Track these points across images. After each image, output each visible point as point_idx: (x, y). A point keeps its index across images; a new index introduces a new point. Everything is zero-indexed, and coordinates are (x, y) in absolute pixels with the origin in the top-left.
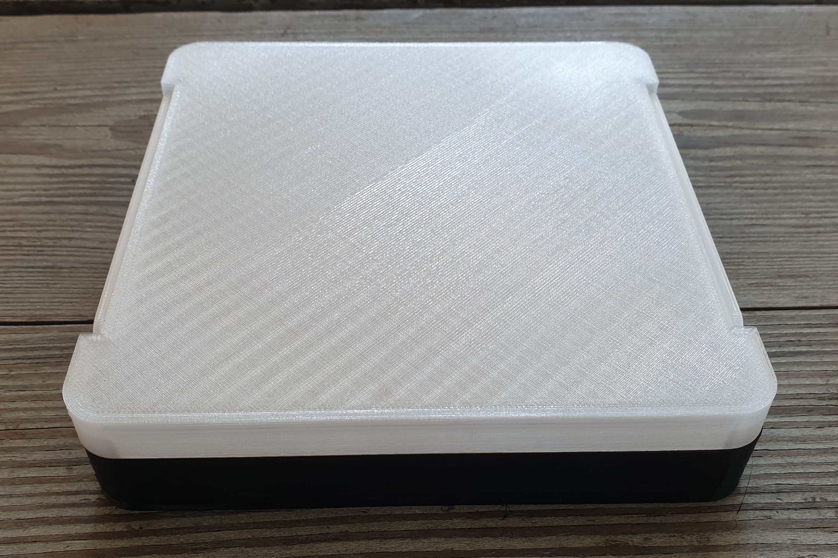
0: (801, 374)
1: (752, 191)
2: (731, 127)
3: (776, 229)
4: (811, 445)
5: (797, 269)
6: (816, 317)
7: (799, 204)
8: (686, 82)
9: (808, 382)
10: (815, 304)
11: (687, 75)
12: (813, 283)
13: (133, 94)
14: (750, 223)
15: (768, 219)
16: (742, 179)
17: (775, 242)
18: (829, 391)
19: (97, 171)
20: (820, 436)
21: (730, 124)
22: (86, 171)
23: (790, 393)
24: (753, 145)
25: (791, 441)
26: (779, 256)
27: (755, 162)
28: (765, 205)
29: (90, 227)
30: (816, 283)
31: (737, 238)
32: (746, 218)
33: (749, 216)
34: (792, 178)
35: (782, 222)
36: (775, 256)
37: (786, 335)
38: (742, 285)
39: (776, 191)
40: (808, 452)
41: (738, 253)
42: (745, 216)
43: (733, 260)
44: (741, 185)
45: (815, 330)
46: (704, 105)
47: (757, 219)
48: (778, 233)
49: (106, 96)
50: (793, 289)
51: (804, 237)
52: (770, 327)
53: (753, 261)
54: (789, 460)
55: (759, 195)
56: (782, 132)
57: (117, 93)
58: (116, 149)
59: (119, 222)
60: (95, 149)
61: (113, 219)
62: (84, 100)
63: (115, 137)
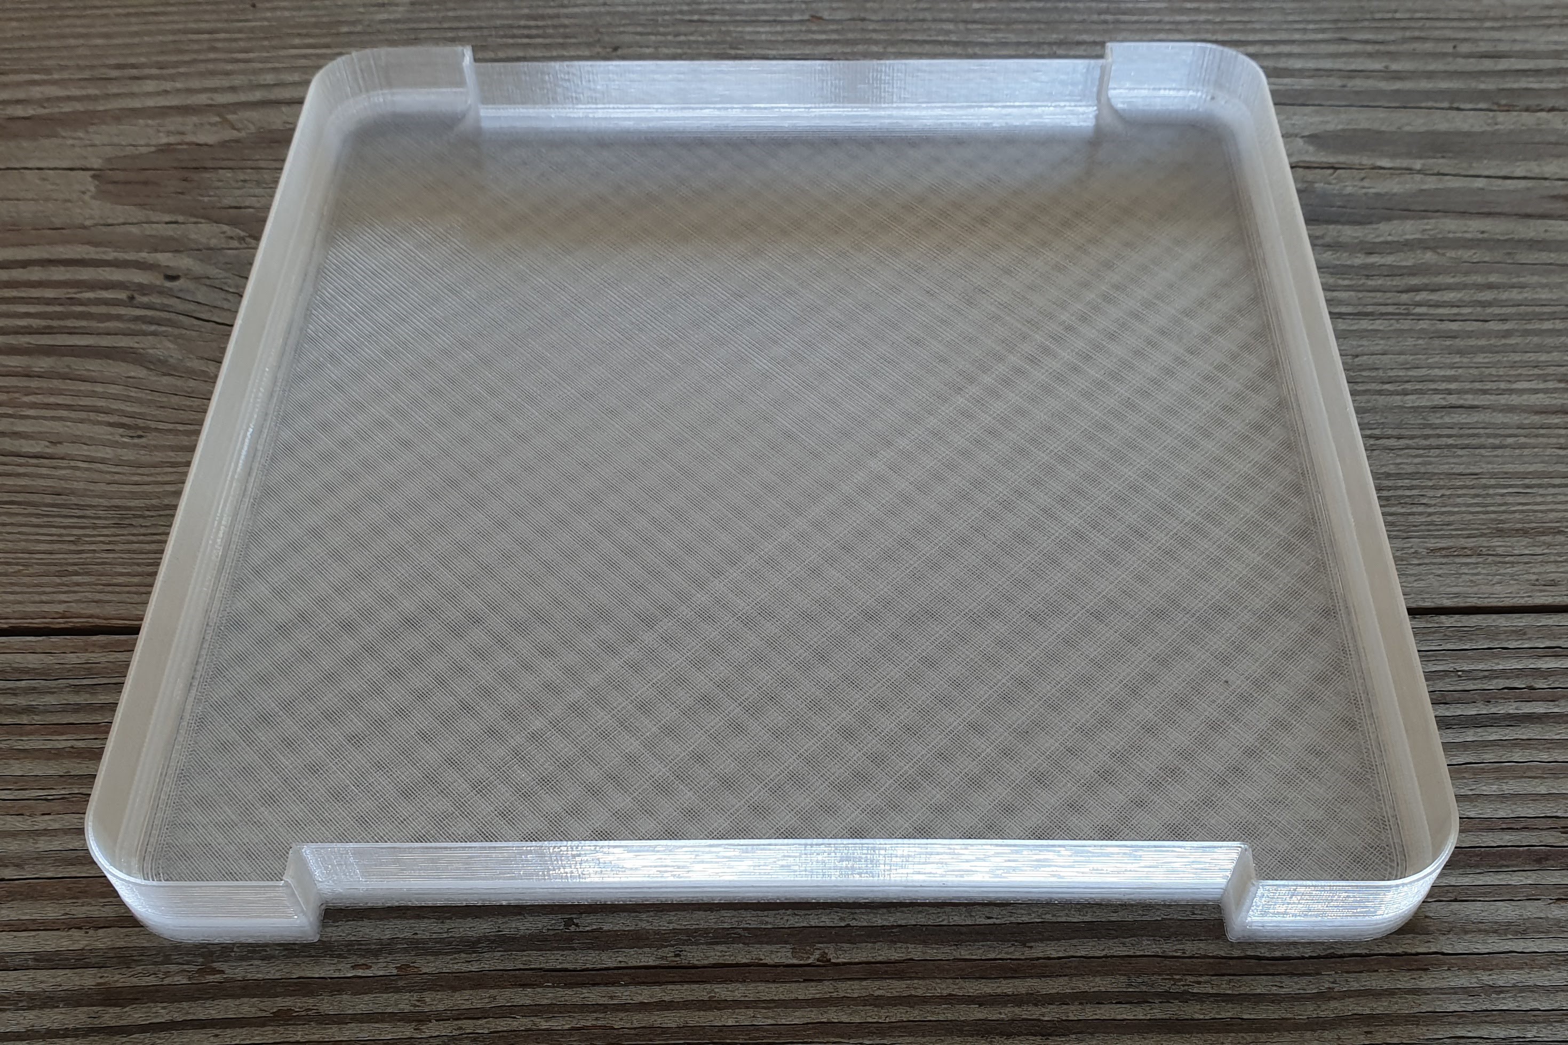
0: (1529, 768)
1: (1454, 326)
2: (1419, 172)
3: (1500, 418)
4: (1539, 942)
5: (1540, 515)
7: (1555, 356)
8: (1328, 64)
9: (1543, 790)
11: (1332, 48)
13: (149, 94)
14: (1444, 403)
15: (1485, 392)
16: (1435, 297)
17: (1495, 447)
19: (59, 274)
20: (1559, 921)
21: (1418, 165)
22: (36, 274)
23: (1501, 814)
24: (1463, 214)
25: (1495, 932)
26: (1502, 482)
27: (1466, 254)
28: (1480, 359)
29: (33, 406)
31: (1412, 437)
32: (1436, 391)
33: (1444, 386)
34: (1545, 295)
35: (1515, 400)
36: (1493, 482)
37: (1503, 674)
38: (1416, 552)
39: (1507, 326)
40: (1530, 960)
41: (1411, 476)
42: (1433, 386)
43: (1400, 492)
44: (1432, 311)
46: (1363, 120)
47: (1459, 392)
48: (1505, 426)
49: (88, 98)
50: (1526, 563)
51: (1560, 436)
52: (1470, 653)
53: (1443, 496)
54: (1486, 978)
55: (1470, 335)
56: (1530, 183)
57: (115, 91)
58: (102, 222)
59: (93, 394)
60: (57, 222)
61: (82, 388)
62: (45, 108)
63: (101, 194)
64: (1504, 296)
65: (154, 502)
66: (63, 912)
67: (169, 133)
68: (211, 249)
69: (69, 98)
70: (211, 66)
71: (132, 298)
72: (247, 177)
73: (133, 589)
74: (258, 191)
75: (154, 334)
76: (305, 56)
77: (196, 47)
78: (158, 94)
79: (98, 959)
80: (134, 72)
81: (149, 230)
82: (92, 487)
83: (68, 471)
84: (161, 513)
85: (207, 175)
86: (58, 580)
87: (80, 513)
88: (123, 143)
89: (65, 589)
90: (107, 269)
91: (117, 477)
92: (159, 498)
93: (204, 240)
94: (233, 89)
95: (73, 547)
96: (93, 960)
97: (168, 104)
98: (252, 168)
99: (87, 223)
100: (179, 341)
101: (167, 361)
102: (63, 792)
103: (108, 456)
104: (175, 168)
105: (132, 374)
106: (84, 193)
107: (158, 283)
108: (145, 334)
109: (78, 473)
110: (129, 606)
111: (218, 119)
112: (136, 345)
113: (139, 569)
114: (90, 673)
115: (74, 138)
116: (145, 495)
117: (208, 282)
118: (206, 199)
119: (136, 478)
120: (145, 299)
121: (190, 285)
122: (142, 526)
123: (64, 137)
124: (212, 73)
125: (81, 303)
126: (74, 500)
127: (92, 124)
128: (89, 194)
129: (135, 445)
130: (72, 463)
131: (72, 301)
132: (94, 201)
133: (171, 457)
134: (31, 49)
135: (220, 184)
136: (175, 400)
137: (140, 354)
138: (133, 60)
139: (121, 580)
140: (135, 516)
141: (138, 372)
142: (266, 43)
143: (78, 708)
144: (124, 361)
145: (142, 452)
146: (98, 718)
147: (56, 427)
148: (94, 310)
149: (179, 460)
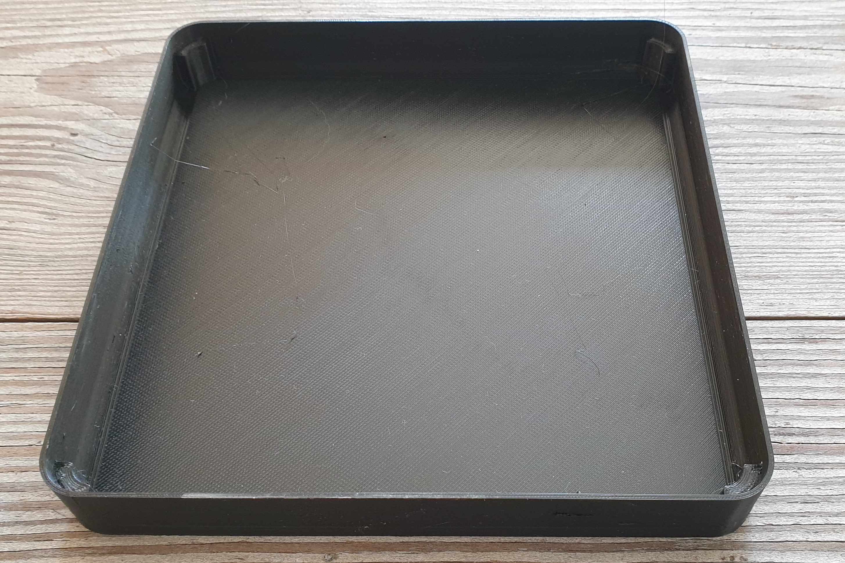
1: (735, 166)
2: (725, 82)
3: (753, 216)
5: (769, 268)
6: (778, 330)
7: (787, 183)
8: (683, 22)
10: (781, 314)
11: (686, 13)
12: (782, 286)
15: (747, 202)
16: (726, 151)
17: (749, 232)
21: (725, 78)
24: (746, 105)
26: (750, 250)
27: (745, 127)
28: (746, 184)
30: (786, 286)
33: (726, 199)
34: (784, 150)
35: (762, 207)
36: (746, 250)
39: (762, 167)
44: (724, 158)
45: (774, 347)
46: (699, 53)
47: (733, 202)
48: (756, 221)
50: (759, 293)
51: (784, 226)
55: (742, 171)
56: (784, 88)
57: (49, 33)
58: (39, 104)
59: (32, 196)
60: (16, 104)
61: (26, 193)
62: (12, 42)
63: (40, 89)
64: (763, 150)
65: (59, 253)
66: (5, 464)
67: (76, 56)
68: (95, 119)
69: (25, 37)
70: (99, 20)
71: (53, 145)
72: (114, 81)
73: (47, 299)
74: (120, 88)
75: (64, 165)
76: (148, 15)
77: (92, 9)
78: (71, 35)
79: (21, 487)
80: (59, 23)
81: (63, 109)
82: (28, 245)
83: (17, 237)
84: (63, 259)
85: (94, 80)
86: (9, 294)
87: (22, 259)
88: (52, 62)
89: (14, 298)
90: (41, 129)
91: (41, 240)
92: (62, 251)
93: (91, 115)
94: (109, 33)
95: (18, 277)
96: (19, 488)
97: (76, 41)
98: (118, 76)
99: (32, 105)
100: (76, 168)
101: (69, 179)
102: (7, 403)
103: (37, 229)
104: (78, 75)
105: (52, 186)
106: (31, 88)
107: (66, 137)
108: (59, 164)
109: (22, 238)
110: (45, 308)
111: (101, 49)
112: (54, 171)
113: (51, 288)
114: (24, 343)
115: (27, 59)
116: (56, 250)
117: (92, 137)
118: (93, 92)
119: (51, 241)
120: (60, 146)
121: (83, 138)
122: (53, 266)
123: (22, 58)
124: (100, 24)
125: (27, 148)
126: (19, 252)
127: (37, 51)
128: (33, 89)
129: (52, 223)
130: (20, 233)
131: (23, 147)
132: (35, 93)
133: (69, 230)
134: (6, 10)
135: (101, 84)
136: (72, 199)
137: (56, 175)
138: (58, 17)
139: (41, 294)
140: (50, 261)
141: (55, 185)
142: (128, 8)
143: (17, 360)
144: (48, 179)
145: (55, 227)
146: (26, 365)
147: (12, 213)
148: (33, 151)
149: (74, 231)
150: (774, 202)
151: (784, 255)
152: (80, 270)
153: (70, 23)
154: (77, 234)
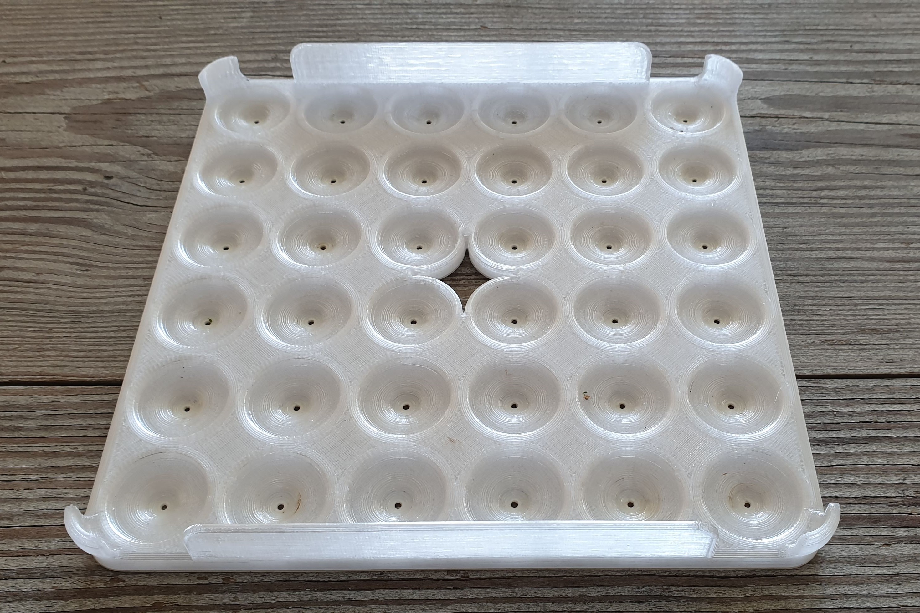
0: (872, 468)
1: (843, 211)
2: (827, 120)
3: (866, 264)
4: (872, 569)
5: (886, 321)
6: (901, 389)
7: (900, 228)
8: (777, 56)
9: (879, 481)
10: (902, 371)
11: (780, 47)
12: (902, 341)
14: (834, 256)
15: (858, 249)
16: (832, 193)
17: (862, 282)
18: (904, 493)
20: (885, 557)
21: (826, 115)
22: (30, 175)
24: (851, 145)
25: (848, 562)
26: (865, 302)
27: (852, 168)
28: (856, 230)
30: (907, 341)
31: (815, 276)
32: (830, 249)
33: (834, 245)
34: (896, 193)
35: (875, 254)
36: (860, 302)
37: (860, 413)
38: (813, 342)
39: (873, 211)
40: (867, 579)
41: (813, 298)
42: (828, 246)
43: (806, 308)
44: (830, 202)
45: (897, 407)
46: (796, 89)
47: (843, 249)
48: (869, 269)
50: (877, 349)
51: (900, 275)
52: (841, 401)
53: (831, 309)
54: (841, 589)
55: (851, 216)
56: (890, 127)
57: (79, 67)
58: (69, 144)
59: (61, 245)
60: (43, 144)
61: (55, 242)
62: (38, 77)
63: (69, 128)
64: (873, 193)
65: (94, 308)
66: (34, 546)
67: (110, 93)
68: (131, 161)
69: (53, 72)
70: (134, 53)
71: (85, 189)
72: (153, 119)
73: (81, 359)
74: (159, 127)
75: (97, 210)
76: (189, 48)
77: (126, 42)
78: (104, 69)
79: (53, 573)
80: (90, 56)
81: (96, 149)
82: (58, 299)
83: (46, 290)
84: (98, 315)
85: (131, 118)
86: (37, 354)
87: (51, 314)
88: (83, 98)
89: (42, 359)
90: (71, 172)
91: (73, 294)
92: (96, 306)
93: (128, 156)
94: (147, 67)
95: (47, 335)
96: (51, 574)
97: (108, 75)
98: (156, 114)
99: (61, 145)
100: (111, 215)
101: (104, 226)
102: (36, 476)
103: (68, 282)
104: (112, 113)
105: (84, 234)
106: (59, 127)
107: (100, 180)
108: (92, 210)
109: (51, 292)
110: (78, 369)
111: (137, 84)
112: (87, 217)
113: (84, 348)
114: (54, 408)
115: (54, 95)
116: (90, 305)
117: (129, 180)
118: (130, 131)
119: (85, 295)
120: (93, 190)
121: (119, 182)
122: (86, 323)
123: (49, 95)
124: (136, 57)
125: (56, 192)
126: (48, 307)
127: (66, 87)
128: (62, 128)
129: (85, 275)
130: (48, 286)
131: (51, 191)
132: (64, 132)
133: (104, 282)
134: (31, 42)
135: (138, 123)
136: (108, 249)
137: (89, 222)
138: (89, 49)
139: (74, 354)
140: (83, 317)
141: (88, 233)
142: (167, 40)
143: (47, 428)
144: (79, 226)
145: (88, 280)
146: (58, 434)
147: (40, 264)
148: (63, 196)
149: (109, 284)
150: (888, 249)
151: (903, 307)
152: (117, 326)
153: (102, 56)
154: (114, 287)
